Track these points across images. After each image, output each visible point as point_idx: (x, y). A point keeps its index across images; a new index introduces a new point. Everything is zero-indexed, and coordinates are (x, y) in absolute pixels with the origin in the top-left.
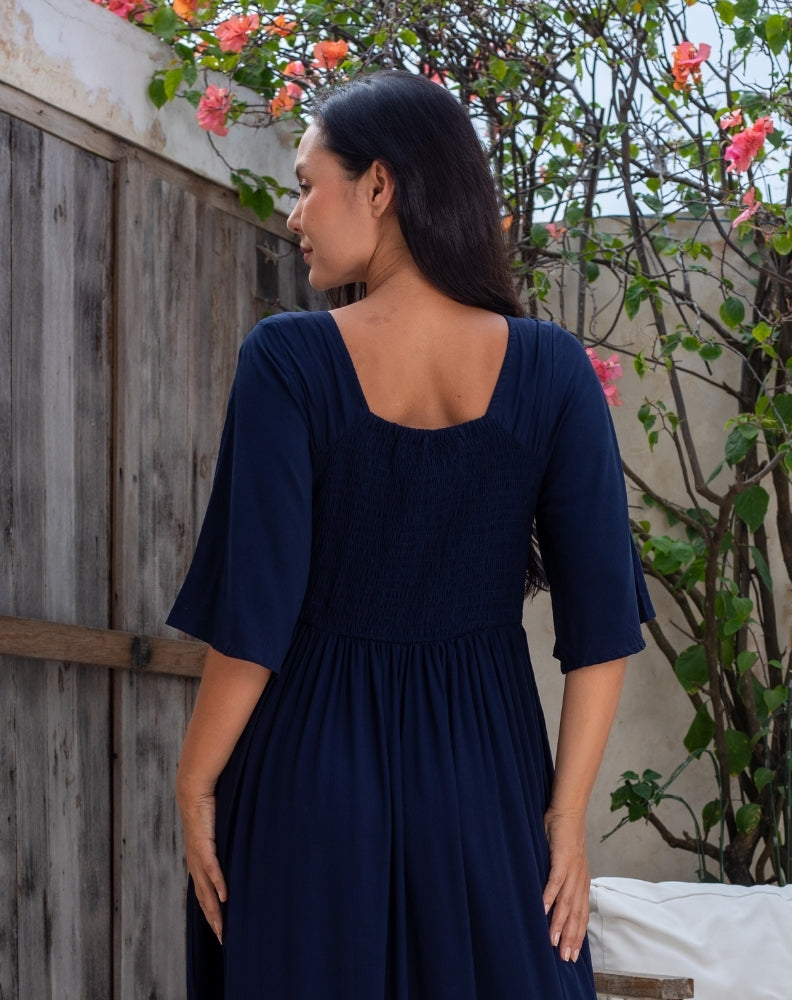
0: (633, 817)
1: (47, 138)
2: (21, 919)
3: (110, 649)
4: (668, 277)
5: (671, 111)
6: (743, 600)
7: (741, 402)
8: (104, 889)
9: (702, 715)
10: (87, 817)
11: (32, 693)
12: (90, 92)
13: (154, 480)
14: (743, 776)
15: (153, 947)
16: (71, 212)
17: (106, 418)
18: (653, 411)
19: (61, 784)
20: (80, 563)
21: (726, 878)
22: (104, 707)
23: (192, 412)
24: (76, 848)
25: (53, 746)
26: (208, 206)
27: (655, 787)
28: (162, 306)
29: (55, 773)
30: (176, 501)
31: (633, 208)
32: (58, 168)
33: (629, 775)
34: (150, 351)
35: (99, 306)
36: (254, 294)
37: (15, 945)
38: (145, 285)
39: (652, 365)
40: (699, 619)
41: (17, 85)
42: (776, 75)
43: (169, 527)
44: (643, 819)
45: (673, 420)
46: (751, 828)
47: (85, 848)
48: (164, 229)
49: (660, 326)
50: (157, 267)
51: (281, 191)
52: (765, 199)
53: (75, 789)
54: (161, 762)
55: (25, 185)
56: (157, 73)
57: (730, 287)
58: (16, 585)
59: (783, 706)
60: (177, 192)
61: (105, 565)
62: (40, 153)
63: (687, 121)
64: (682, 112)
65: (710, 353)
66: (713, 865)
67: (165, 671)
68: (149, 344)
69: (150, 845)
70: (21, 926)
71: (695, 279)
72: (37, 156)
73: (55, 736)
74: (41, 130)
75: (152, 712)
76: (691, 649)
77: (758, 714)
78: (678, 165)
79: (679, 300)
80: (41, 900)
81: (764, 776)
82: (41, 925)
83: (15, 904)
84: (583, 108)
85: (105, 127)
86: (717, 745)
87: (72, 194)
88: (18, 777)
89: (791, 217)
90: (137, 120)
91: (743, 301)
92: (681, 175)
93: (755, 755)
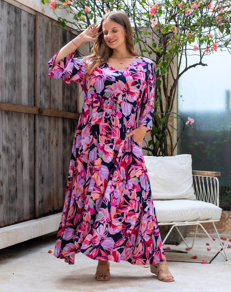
1: (22, 11)
2: (17, 163)
3: (34, 110)
4: (142, 39)
6: (156, 101)
7: (156, 63)
8: (33, 157)
10: (30, 143)
11: (19, 119)
13: (43, 78)
14: (156, 135)
15: (42, 168)
16: (27, 26)
17: (33, 65)
19: (25, 137)
20: (28, 94)
21: (153, 155)
22: (33, 122)
25: (23, 129)
26: (53, 24)
28: (44, 44)
29: (24, 134)
30: (47, 82)
31: (136, 25)
34: (42, 53)
35: (32, 44)
36: (62, 42)
37: (16, 168)
38: (41, 40)
43: (46, 87)
46: (158, 145)
47: (29, 149)
48: (45, 29)
49: (140, 48)
50: (43, 36)
51: (67, 22)
53: (28, 137)
54: (44, 132)
55: (18, 20)
57: (154, 40)
58: (16, 98)
59: (164, 122)
60: (47, 22)
61: (33, 94)
63: (146, 8)
64: (145, 7)
65: (150, 53)
66: (150, 153)
67: (45, 115)
68: (42, 51)
69: (42, 148)
71: (148, 39)
72: (20, 14)
73: (24, 127)
74: (21, 9)
75: (42, 123)
77: (159, 123)
78: (145, 17)
79: (144, 43)
80: (21, 159)
81: (160, 136)
82: (21, 164)
83: (16, 160)
84: (126, 6)
85: (34, 9)
87: (27, 22)
88: (17, 135)
89: (165, 26)
90: (39, 7)
91: (156, 43)
92: (145, 19)
93: (158, 132)
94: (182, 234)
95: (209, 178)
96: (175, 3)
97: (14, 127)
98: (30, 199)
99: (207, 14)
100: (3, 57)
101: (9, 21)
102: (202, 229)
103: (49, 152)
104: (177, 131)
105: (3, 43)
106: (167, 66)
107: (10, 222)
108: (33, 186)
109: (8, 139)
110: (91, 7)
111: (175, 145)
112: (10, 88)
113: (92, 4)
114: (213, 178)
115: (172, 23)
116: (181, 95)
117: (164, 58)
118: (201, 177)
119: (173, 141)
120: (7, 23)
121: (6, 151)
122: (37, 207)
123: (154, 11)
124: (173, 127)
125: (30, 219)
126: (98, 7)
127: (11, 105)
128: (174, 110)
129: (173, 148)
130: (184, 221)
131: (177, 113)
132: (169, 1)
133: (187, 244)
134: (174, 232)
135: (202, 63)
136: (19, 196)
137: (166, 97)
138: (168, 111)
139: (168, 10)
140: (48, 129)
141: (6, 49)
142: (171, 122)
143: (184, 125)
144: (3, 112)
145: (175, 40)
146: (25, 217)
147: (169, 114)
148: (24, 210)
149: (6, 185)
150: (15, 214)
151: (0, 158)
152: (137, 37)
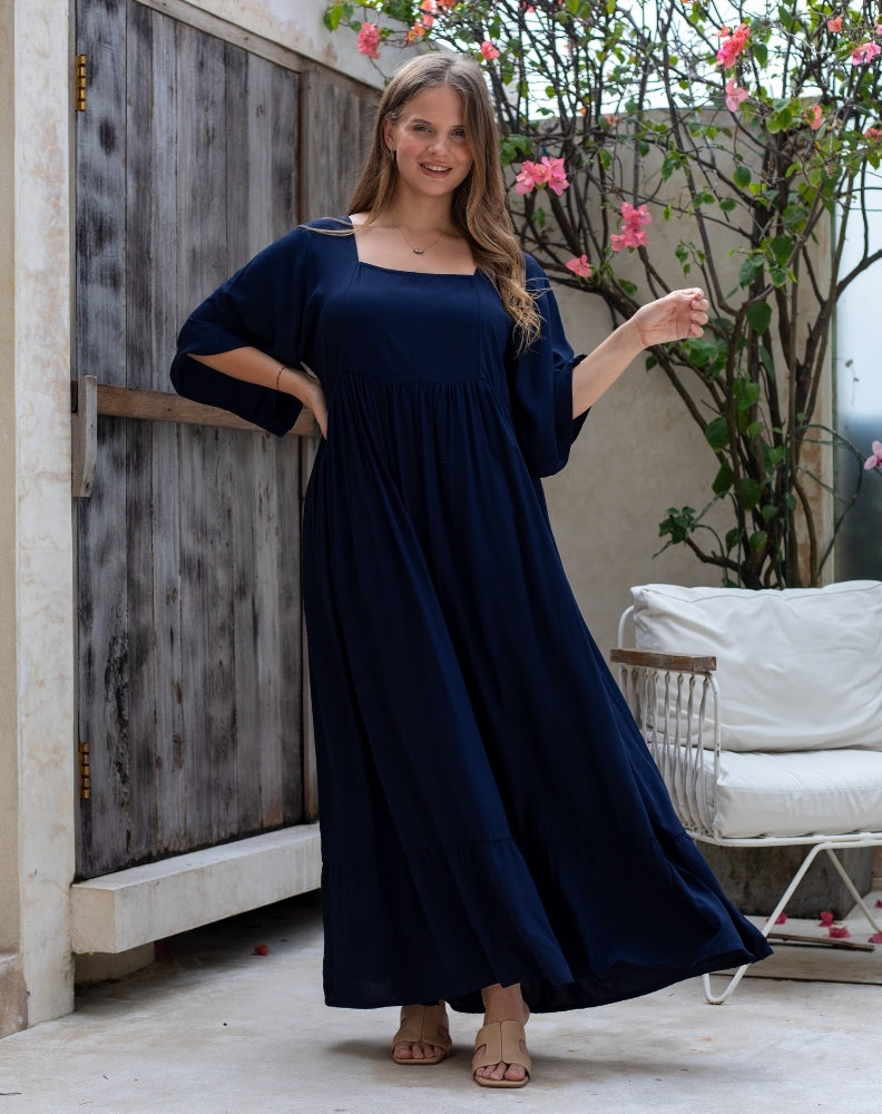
0: (676, 540)
1: (252, 59)
2: (236, 615)
4: (697, 151)
5: (700, 33)
6: (753, 385)
7: (752, 240)
9: (725, 468)
10: (283, 543)
11: (243, 454)
14: (755, 512)
16: (270, 111)
18: (686, 250)
19: (265, 519)
21: (742, 584)
22: (294, 464)
24: (275, 565)
25: (259, 492)
26: (367, 104)
27: (691, 519)
28: (335, 177)
29: (260, 511)
31: (672, 103)
33: (672, 510)
34: (326, 209)
35: (290, 177)
37: (232, 634)
38: (323, 161)
40: (723, 398)
41: (229, 19)
44: (682, 543)
45: (701, 256)
46: (760, 549)
47: (282, 564)
48: (336, 122)
49: (691, 187)
50: (331, 147)
52: (769, 96)
53: (275, 523)
55: (236, 91)
56: (329, 9)
57: (741, 159)
59: (782, 460)
60: (345, 95)
62: (247, 69)
63: (710, 41)
64: (707, 34)
65: (728, 206)
66: (733, 576)
68: (326, 203)
70: (236, 620)
71: (718, 153)
72: (244, 71)
73: (260, 485)
74: (247, 51)
76: (717, 420)
77: (766, 466)
78: (708, 71)
79: (705, 168)
80: (250, 601)
82: (251, 619)
83: (232, 605)
84: (636, 32)
85: (294, 49)
86: (735, 488)
87: (269, 97)
88: (233, 515)
89: (779, 106)
90: (315, 43)
91: (750, 169)
92: (708, 78)
93: (763, 496)
94: (854, 882)
96: (818, 17)
97: (223, 484)
98: (284, 749)
100: (184, 228)
101: (203, 97)
104: (834, 494)
105: (183, 176)
106: (790, 251)
107: (211, 834)
108: (298, 700)
109: (201, 530)
110: (506, 39)
111: (827, 547)
113: (513, 26)
115: (811, 90)
116: (848, 358)
117: (779, 221)
119: (820, 532)
120: (194, 102)
121: (195, 575)
123: (733, 52)
124: (817, 480)
125: (286, 824)
126: (533, 38)
128: (823, 415)
129: (819, 556)
130: (856, 832)
131: (835, 425)
132: (794, 13)
133: (872, 917)
134: (825, 872)
136: (245, 738)
137: (789, 366)
138: (796, 419)
139: (791, 41)
141: (194, 198)
142: (812, 462)
143: (860, 471)
144: (183, 426)
145: (818, 155)
146: (265, 818)
147: (803, 432)
148: (260, 789)
149: (196, 696)
150: (227, 804)
151: (174, 599)
152: (675, 146)
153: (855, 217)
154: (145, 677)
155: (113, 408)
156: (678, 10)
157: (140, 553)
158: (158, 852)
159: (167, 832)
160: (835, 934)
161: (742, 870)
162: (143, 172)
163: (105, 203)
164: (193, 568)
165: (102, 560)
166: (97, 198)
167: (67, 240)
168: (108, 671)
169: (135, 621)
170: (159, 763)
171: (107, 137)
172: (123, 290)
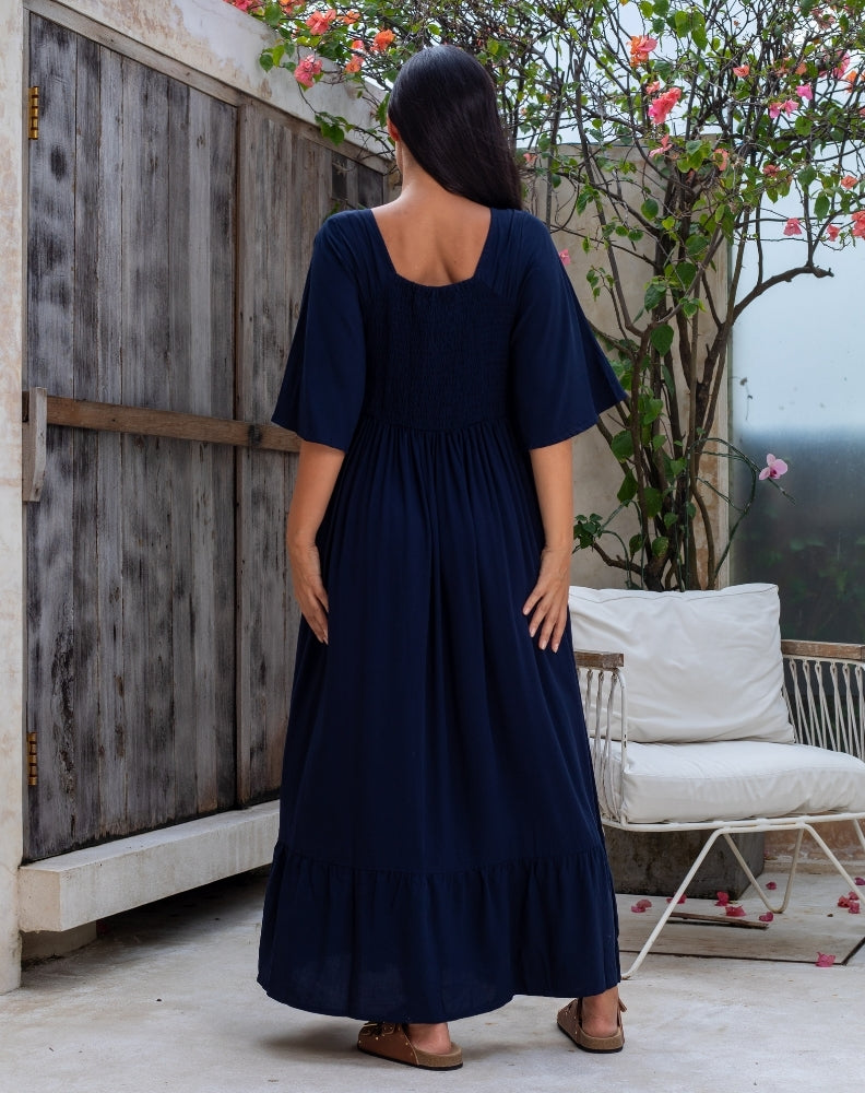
0: (583, 545)
1: (192, 91)
2: (175, 613)
3: (234, 433)
4: (607, 185)
5: (609, 73)
6: (657, 400)
7: (655, 267)
8: (230, 594)
9: (629, 478)
10: (218, 545)
11: (182, 463)
12: (221, 61)
13: (264, 320)
14: (657, 518)
15: (263, 632)
16: (208, 140)
17: (231, 279)
18: (597, 274)
19: (202, 524)
20: (214, 376)
21: (645, 586)
22: (230, 472)
23: (289, 275)
24: (211, 566)
25: (197, 498)
26: (300, 137)
27: (598, 525)
28: (269, 203)
29: (198, 516)
30: (278, 334)
31: (583, 138)
32: (200, 112)
33: (581, 517)
34: (261, 234)
35: (227, 203)
36: (331, 195)
37: (171, 631)
38: (258, 189)
39: (595, 244)
40: (628, 413)
41: (172, 56)
42: (680, 51)
43: (274, 352)
44: (590, 548)
45: (610, 280)
46: (662, 554)
47: (217, 566)
48: (270, 152)
49: (601, 217)
50: (266, 178)
51: (349, 127)
52: (672, 133)
53: (211, 526)
54: (268, 509)
55: (177, 123)
56: (264, 51)
57: (649, 192)
58: (171, 391)
59: (683, 472)
60: (278, 128)
61: (231, 376)
62: (188, 101)
63: (620, 80)
64: (616, 74)
65: (635, 236)
66: (637, 578)
67: (271, 447)
68: (260, 229)
69: (260, 565)
70: (174, 618)
71: (625, 186)
72: (186, 104)
73: (197, 491)
74: (189, 86)
75: (262, 475)
76: (622, 433)
77: (667, 476)
78: (613, 110)
79: (614, 201)
80: (188, 600)
81: (671, 518)
82: (189, 618)
83: (171, 603)
84: (551, 72)
85: (231, 84)
86: (639, 497)
87: (209, 129)
88: (173, 520)
89: (691, 149)
90: (251, 79)
91: (657, 201)
92: (615, 117)
93: (664, 505)
94: (748, 863)
95: (839, 666)
97: (163, 490)
98: (218, 739)
99: (830, 99)
100: (128, 250)
101: (147, 128)
102: (818, 845)
103: (284, 575)
104: (730, 502)
105: (127, 201)
106: (692, 276)
107: (150, 819)
108: (231, 694)
109: (143, 533)
111: (723, 551)
112: (151, 355)
114: (852, 667)
115: (712, 129)
116: (742, 378)
117: (681, 249)
118: (812, 663)
119: (717, 538)
120: (139, 132)
121: (137, 575)
122: (243, 768)
124: (715, 490)
125: (220, 810)
127: (152, 416)
128: (720, 429)
129: (717, 560)
130: (753, 817)
131: (730, 439)
133: (765, 897)
134: (722, 855)
135: (815, 266)
136: (182, 729)
137: (689, 385)
138: (696, 433)
139: (694, 85)
140: (281, 497)
141: (138, 222)
142: (710, 472)
143: (754, 481)
144: (126, 437)
145: (720, 190)
146: (200, 804)
147: (703, 444)
148: (196, 777)
149: (137, 689)
150: (165, 791)
151: (117, 598)
152: (588, 181)
153: (751, 246)
154: (90, 671)
155: (62, 419)
156: (591, 53)
157: (86, 555)
158: (101, 836)
159: (109, 817)
160: (731, 912)
161: (644, 853)
162: (91, 198)
163: (56, 226)
164: (135, 569)
165: (50, 561)
166: (47, 220)
167: (19, 260)
168: (55, 665)
169: (80, 619)
170: (102, 753)
171: (58, 164)
172: (71, 307)
